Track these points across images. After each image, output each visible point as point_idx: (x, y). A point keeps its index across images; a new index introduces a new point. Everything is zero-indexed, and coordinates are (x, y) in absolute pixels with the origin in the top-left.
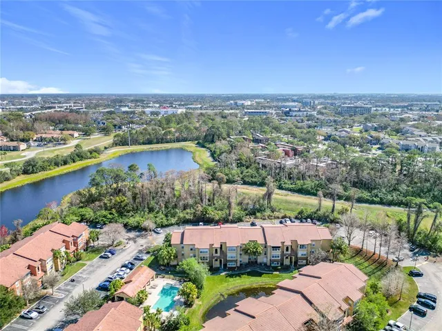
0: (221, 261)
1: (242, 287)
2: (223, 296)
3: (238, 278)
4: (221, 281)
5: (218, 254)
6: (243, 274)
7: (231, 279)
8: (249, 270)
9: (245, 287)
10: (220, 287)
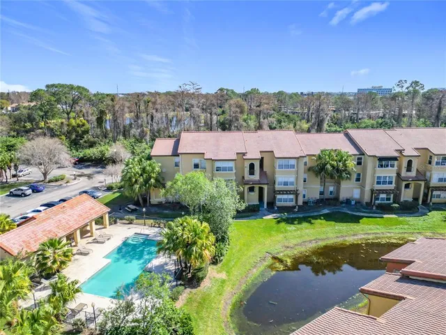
0: (261, 190)
1: (322, 244)
2: (281, 261)
3: (305, 225)
4: (268, 230)
5: (256, 177)
6: (316, 218)
7: (291, 228)
8: (326, 211)
9: (330, 242)
10: (268, 242)
